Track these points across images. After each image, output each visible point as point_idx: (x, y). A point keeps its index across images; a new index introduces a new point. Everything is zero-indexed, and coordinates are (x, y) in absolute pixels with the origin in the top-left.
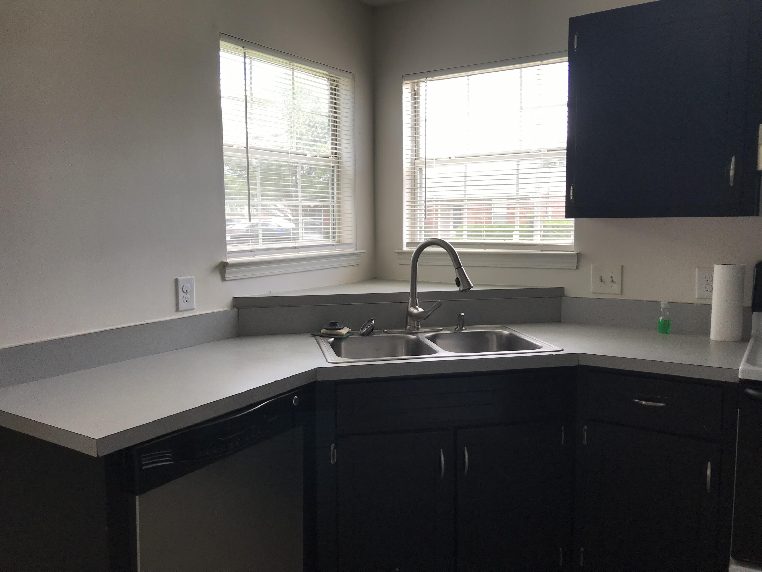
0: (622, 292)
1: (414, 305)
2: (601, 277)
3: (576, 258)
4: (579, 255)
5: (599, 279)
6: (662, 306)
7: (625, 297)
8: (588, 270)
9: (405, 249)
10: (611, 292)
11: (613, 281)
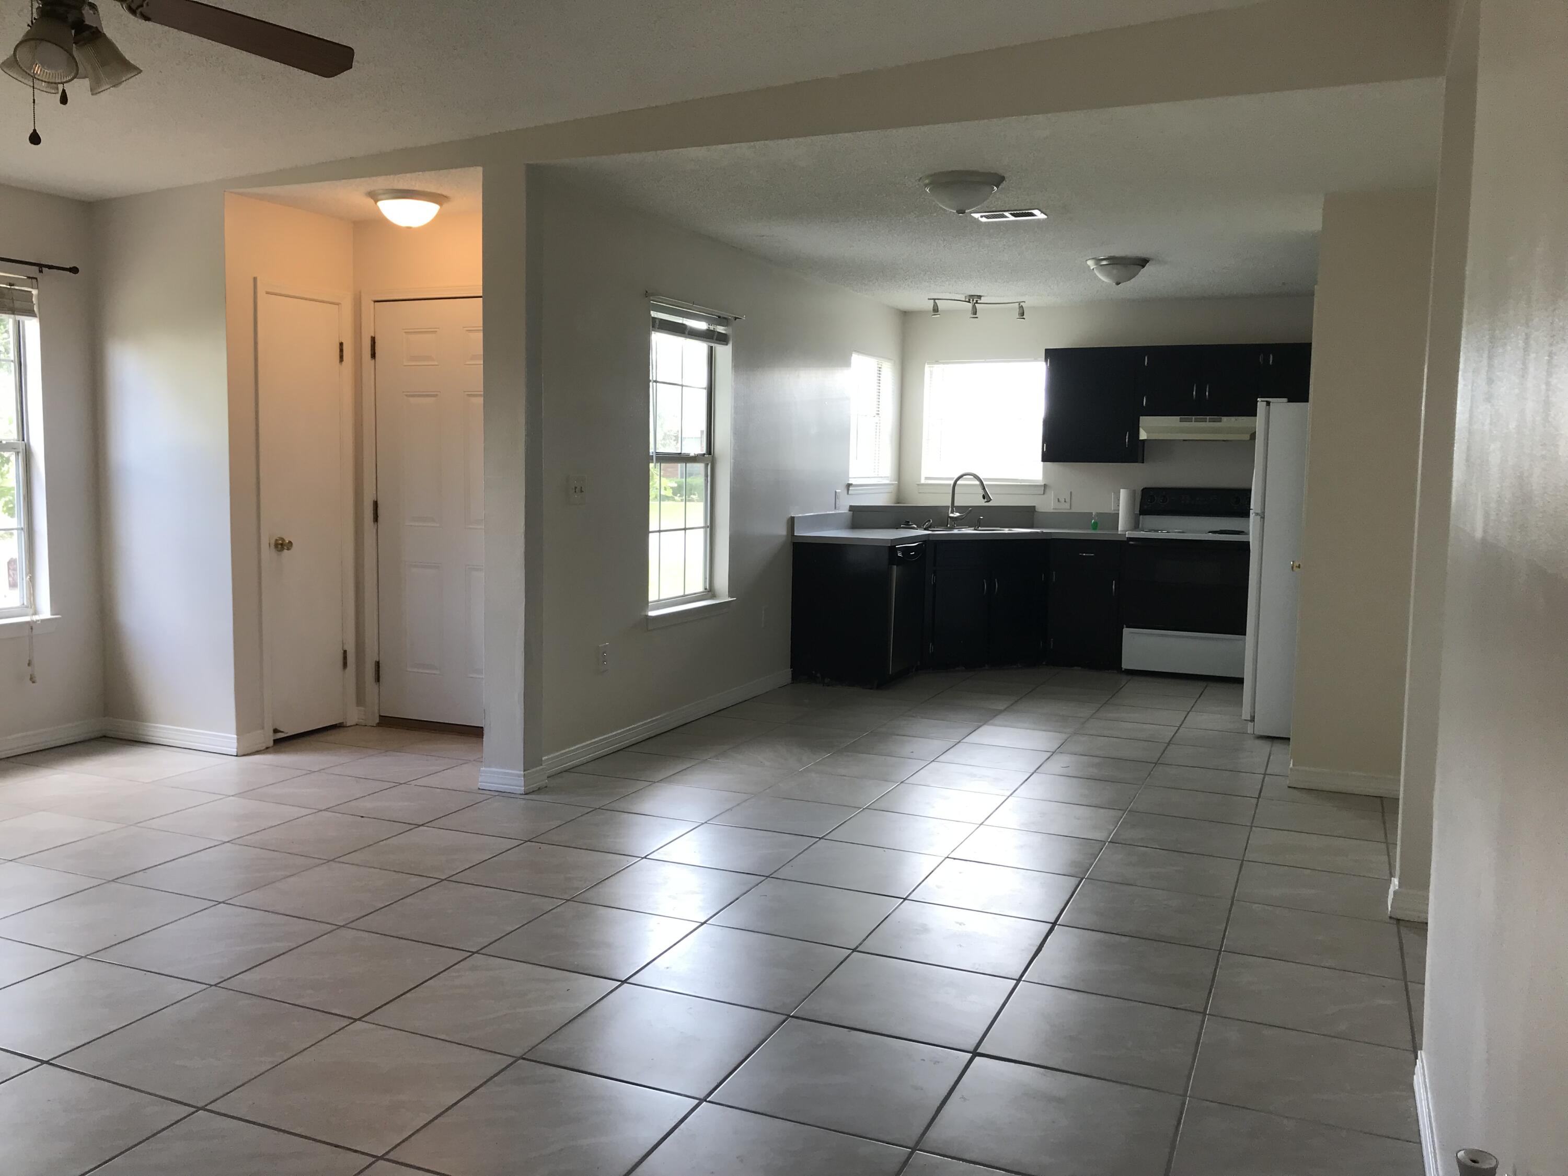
0: (1070, 509)
1: (952, 512)
2: (1058, 499)
3: (1043, 488)
4: (1045, 486)
5: (1057, 500)
6: (1094, 514)
7: (1073, 510)
8: (1051, 495)
9: (923, 481)
10: (1064, 507)
11: (1065, 501)
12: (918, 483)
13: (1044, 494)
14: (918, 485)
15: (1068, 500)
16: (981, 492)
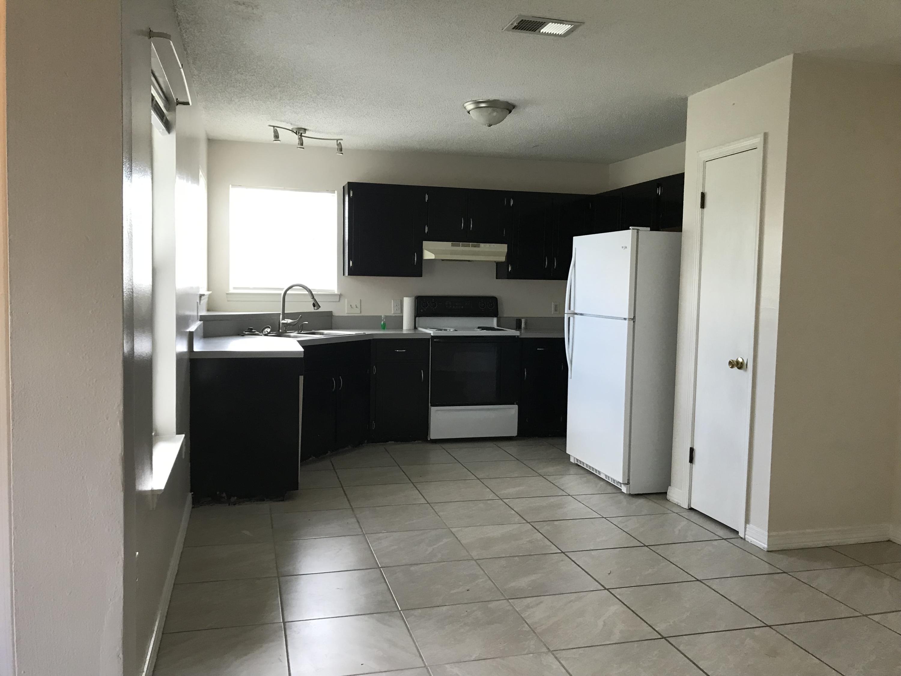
0: (361, 312)
1: (283, 319)
3: (338, 297)
4: (340, 296)
5: (350, 306)
6: (383, 317)
7: (362, 314)
8: (345, 302)
9: (232, 291)
10: (356, 312)
11: (357, 307)
12: (228, 292)
13: (339, 301)
14: (227, 294)
15: (359, 306)
16: (312, 302)
